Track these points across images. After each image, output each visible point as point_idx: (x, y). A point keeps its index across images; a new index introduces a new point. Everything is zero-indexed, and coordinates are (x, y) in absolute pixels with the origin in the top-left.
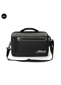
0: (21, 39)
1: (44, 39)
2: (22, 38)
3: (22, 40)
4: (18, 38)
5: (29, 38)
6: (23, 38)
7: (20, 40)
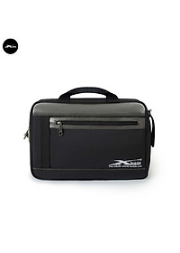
0: (63, 123)
1: (136, 123)
2: (65, 119)
3: (65, 127)
4: (52, 120)
5: (87, 119)
6: (69, 119)
7: (58, 127)
